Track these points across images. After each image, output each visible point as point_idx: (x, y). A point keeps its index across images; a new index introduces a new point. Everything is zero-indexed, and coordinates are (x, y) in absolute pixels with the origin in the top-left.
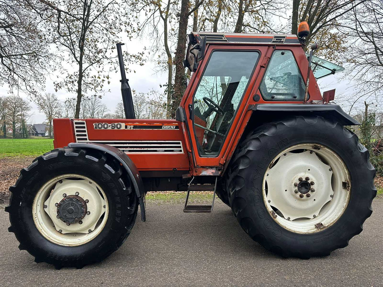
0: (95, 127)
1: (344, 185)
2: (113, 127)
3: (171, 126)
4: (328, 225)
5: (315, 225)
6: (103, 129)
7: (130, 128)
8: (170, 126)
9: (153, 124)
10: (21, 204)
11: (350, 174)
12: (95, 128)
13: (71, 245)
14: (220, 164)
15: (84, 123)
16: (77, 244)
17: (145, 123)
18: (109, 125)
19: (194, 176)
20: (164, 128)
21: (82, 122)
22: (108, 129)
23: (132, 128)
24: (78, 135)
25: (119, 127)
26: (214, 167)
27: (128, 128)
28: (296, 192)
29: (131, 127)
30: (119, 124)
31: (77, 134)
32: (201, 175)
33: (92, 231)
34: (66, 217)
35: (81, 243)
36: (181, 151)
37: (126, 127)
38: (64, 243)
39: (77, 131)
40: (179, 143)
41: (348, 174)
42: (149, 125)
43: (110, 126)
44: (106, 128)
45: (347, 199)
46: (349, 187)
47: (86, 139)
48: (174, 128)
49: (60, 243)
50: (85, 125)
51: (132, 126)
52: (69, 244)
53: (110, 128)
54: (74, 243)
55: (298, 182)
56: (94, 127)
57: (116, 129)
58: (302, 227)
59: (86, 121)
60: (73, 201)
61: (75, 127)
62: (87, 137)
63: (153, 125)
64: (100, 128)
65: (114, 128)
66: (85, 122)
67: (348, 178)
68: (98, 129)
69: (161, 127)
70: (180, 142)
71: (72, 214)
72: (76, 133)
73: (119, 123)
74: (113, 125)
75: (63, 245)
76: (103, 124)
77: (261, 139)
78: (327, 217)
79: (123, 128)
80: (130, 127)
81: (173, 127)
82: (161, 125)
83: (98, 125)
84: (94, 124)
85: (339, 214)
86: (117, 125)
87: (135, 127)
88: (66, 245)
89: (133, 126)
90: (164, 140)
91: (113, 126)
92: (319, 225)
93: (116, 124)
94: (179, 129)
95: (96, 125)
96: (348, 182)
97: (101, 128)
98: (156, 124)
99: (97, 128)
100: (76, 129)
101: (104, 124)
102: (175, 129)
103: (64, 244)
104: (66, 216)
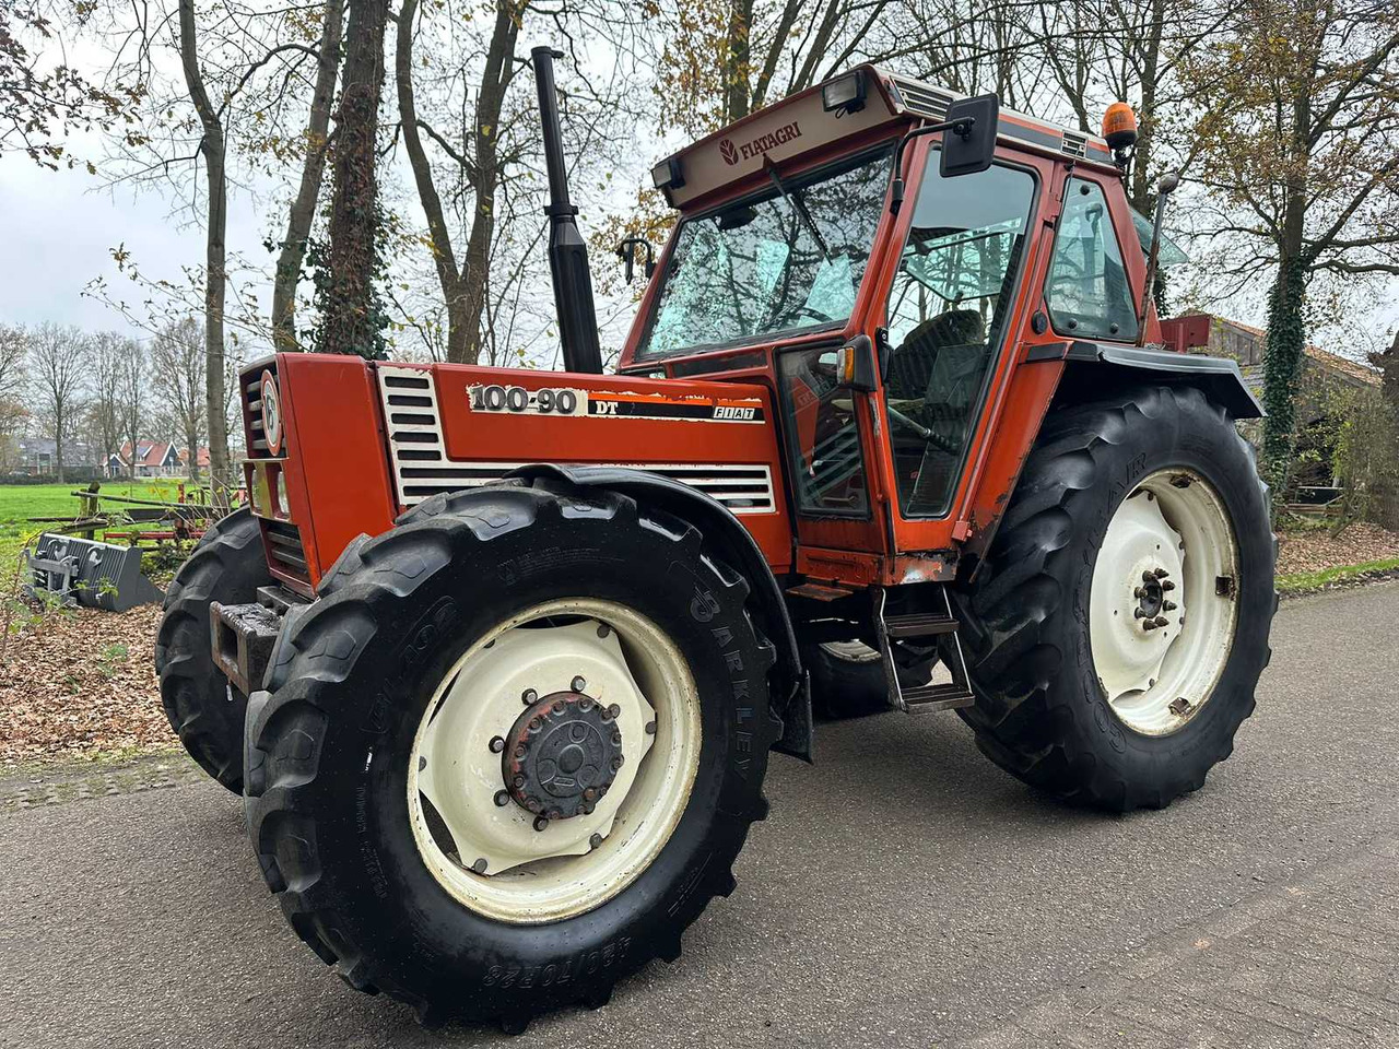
0: (478, 402)
1: (1223, 585)
2: (546, 406)
3: (742, 410)
4: (1199, 701)
5: (1171, 708)
6: (505, 411)
7: (608, 413)
8: (737, 409)
9: (685, 399)
10: (369, 760)
11: (1239, 553)
12: (476, 407)
13: (563, 911)
14: (953, 539)
15: (424, 384)
16: (586, 903)
17: (657, 395)
18: (531, 395)
19: (885, 587)
20: (720, 416)
21: (417, 375)
22: (526, 412)
23: (613, 411)
24: (400, 437)
25: (567, 406)
26: (937, 553)
27: (600, 413)
28: (1138, 615)
29: (609, 409)
30: (567, 393)
31: (396, 433)
32: (905, 581)
33: (603, 840)
34: (554, 792)
35: (601, 895)
36: (765, 503)
37: (592, 407)
38: (535, 911)
39: (397, 418)
40: (762, 475)
41: (1236, 555)
42: (670, 401)
43: (533, 400)
44: (520, 409)
45: (1230, 623)
46: (1234, 589)
47: (436, 456)
48: (751, 416)
49: (521, 916)
50: (431, 392)
51: (614, 405)
52: (555, 908)
53: (532, 410)
54: (572, 903)
55: (1141, 585)
56: (473, 402)
57: (555, 413)
58: (1146, 718)
59: (435, 372)
60: (581, 716)
61: (385, 400)
62: (440, 446)
63: (685, 403)
64: (494, 408)
65: (548, 410)
66: (427, 376)
67: (1233, 565)
68: (487, 411)
69: (707, 412)
70: (766, 468)
71: (574, 775)
72: (393, 428)
73: (567, 389)
74: (547, 398)
75: (530, 920)
76: (506, 392)
77: (1094, 453)
78: (1185, 681)
79: (581, 410)
80: (605, 410)
81: (747, 413)
82: (708, 402)
83: (489, 392)
84: (469, 390)
85: (1217, 667)
86: (561, 395)
87: (624, 408)
88: (544, 919)
89: (616, 404)
90: (717, 463)
91: (546, 402)
92: (1179, 706)
93: (556, 391)
94: (763, 422)
95: (479, 391)
96: (1232, 575)
97: (498, 408)
98: (694, 399)
99: (483, 408)
100: (390, 410)
101: (512, 393)
102: (754, 419)
103: (536, 916)
104: (552, 786)
